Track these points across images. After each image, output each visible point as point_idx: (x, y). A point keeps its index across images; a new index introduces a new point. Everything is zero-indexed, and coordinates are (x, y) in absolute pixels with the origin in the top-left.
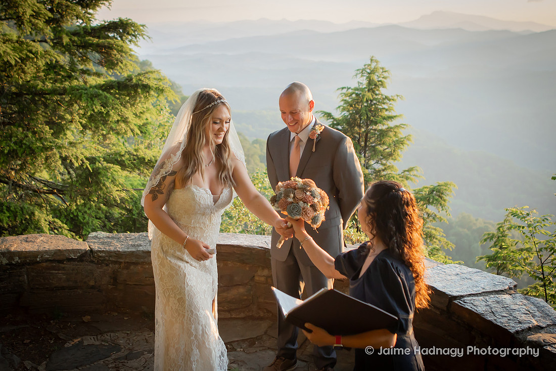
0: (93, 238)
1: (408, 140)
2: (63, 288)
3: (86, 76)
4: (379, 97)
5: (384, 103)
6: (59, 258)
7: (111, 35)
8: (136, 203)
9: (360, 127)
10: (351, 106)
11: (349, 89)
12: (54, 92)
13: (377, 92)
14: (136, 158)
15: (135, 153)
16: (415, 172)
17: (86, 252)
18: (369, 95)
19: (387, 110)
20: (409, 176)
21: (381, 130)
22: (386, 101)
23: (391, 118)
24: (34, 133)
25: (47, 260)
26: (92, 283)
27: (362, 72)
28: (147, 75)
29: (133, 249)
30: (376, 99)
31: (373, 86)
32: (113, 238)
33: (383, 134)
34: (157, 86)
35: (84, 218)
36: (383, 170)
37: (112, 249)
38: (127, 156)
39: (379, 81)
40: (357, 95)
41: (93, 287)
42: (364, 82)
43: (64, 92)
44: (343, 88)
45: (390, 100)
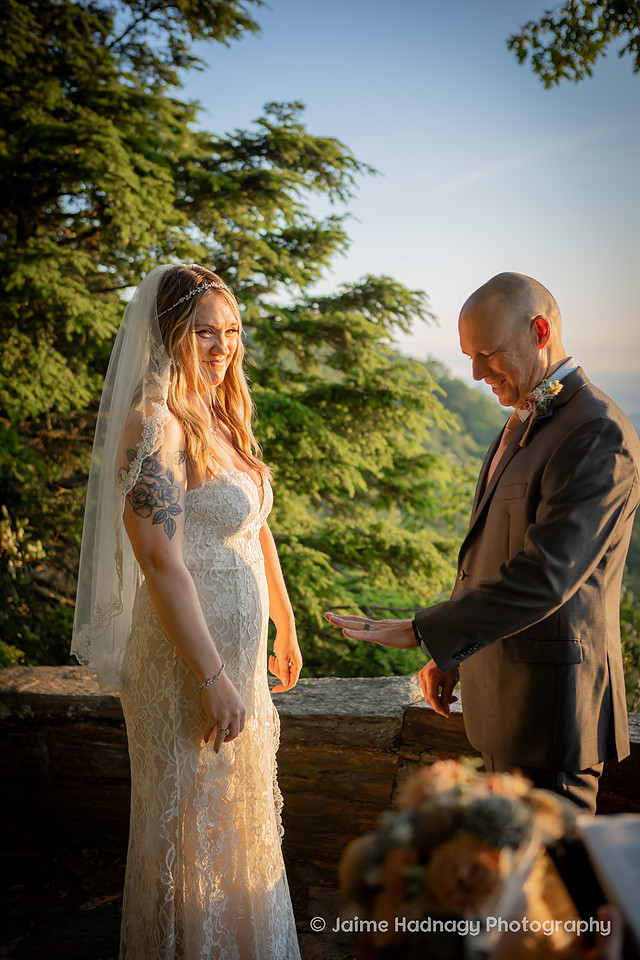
14: (368, 540)
28: (393, 375)
34: (407, 393)
38: (350, 536)
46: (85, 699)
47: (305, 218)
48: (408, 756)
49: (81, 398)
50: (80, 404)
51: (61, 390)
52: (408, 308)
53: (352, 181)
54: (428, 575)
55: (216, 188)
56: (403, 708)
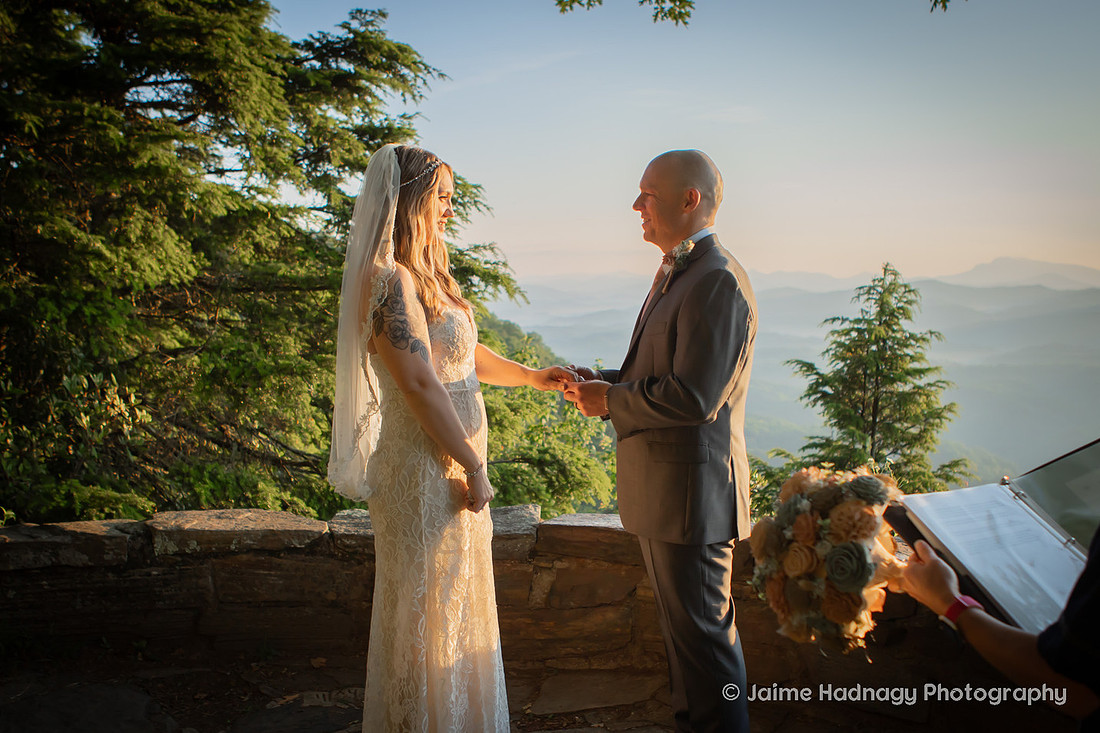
1: (950, 410)
4: (899, 335)
5: (907, 346)
9: (864, 389)
10: (849, 350)
11: (844, 320)
13: (895, 328)
16: (962, 469)
18: (881, 331)
19: (913, 358)
20: (951, 474)
21: (903, 393)
22: (913, 342)
23: (920, 372)
27: (868, 293)
30: (891, 339)
31: (888, 316)
33: (905, 399)
36: (906, 464)
39: (899, 308)
40: (859, 331)
42: (874, 310)
44: (834, 320)
45: (917, 340)
46: (247, 533)
47: (380, 115)
48: (542, 564)
49: (188, 273)
50: (187, 278)
51: (172, 264)
52: (466, 199)
53: (425, 83)
54: (501, 432)
55: (313, 84)
56: (534, 526)
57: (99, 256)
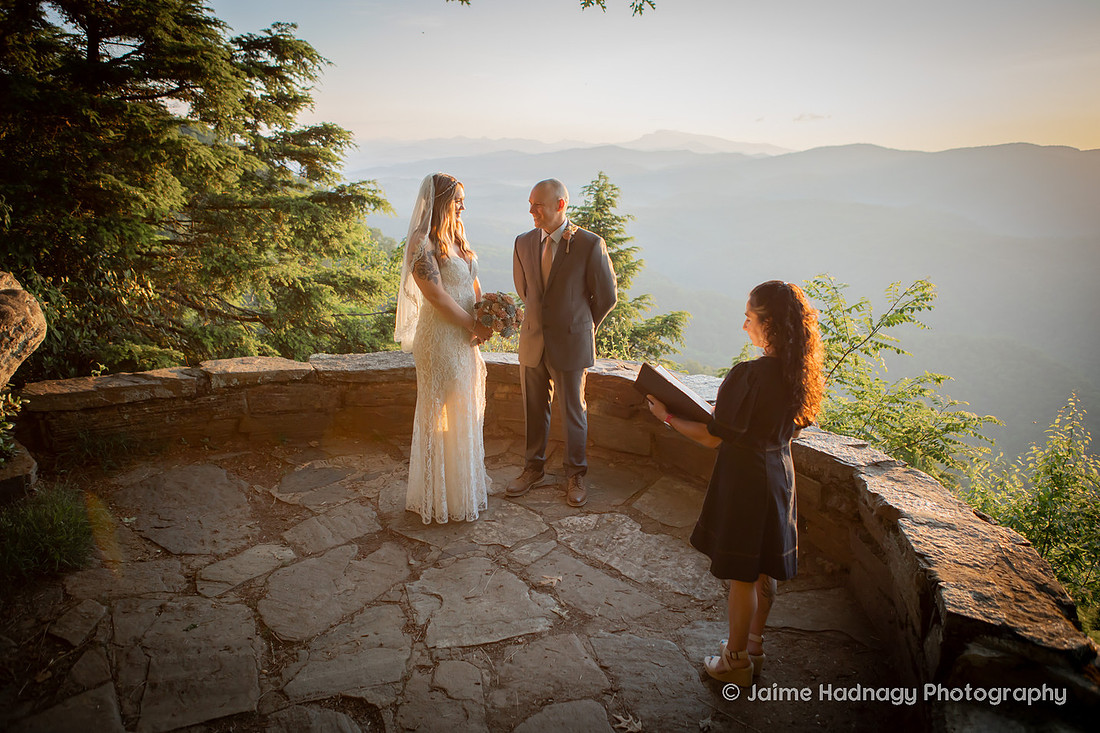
0: (315, 359)
1: (640, 264)
2: (287, 412)
3: (288, 188)
4: (608, 217)
5: (613, 224)
6: (281, 380)
7: (313, 142)
8: (350, 328)
11: (574, 208)
12: (254, 205)
13: (606, 212)
14: (349, 278)
15: (348, 274)
16: (647, 301)
17: (311, 372)
18: (597, 215)
19: (617, 232)
20: (640, 304)
22: (616, 221)
23: (621, 240)
24: (236, 249)
25: (269, 382)
26: (318, 406)
27: (589, 190)
28: (361, 186)
29: (363, 369)
30: (604, 220)
31: (601, 204)
32: (338, 359)
34: (373, 198)
35: (295, 345)
37: (339, 369)
38: (340, 277)
39: (608, 200)
40: (584, 215)
41: (319, 410)
42: (593, 200)
43: (266, 206)
45: (619, 221)
57: (137, 199)
